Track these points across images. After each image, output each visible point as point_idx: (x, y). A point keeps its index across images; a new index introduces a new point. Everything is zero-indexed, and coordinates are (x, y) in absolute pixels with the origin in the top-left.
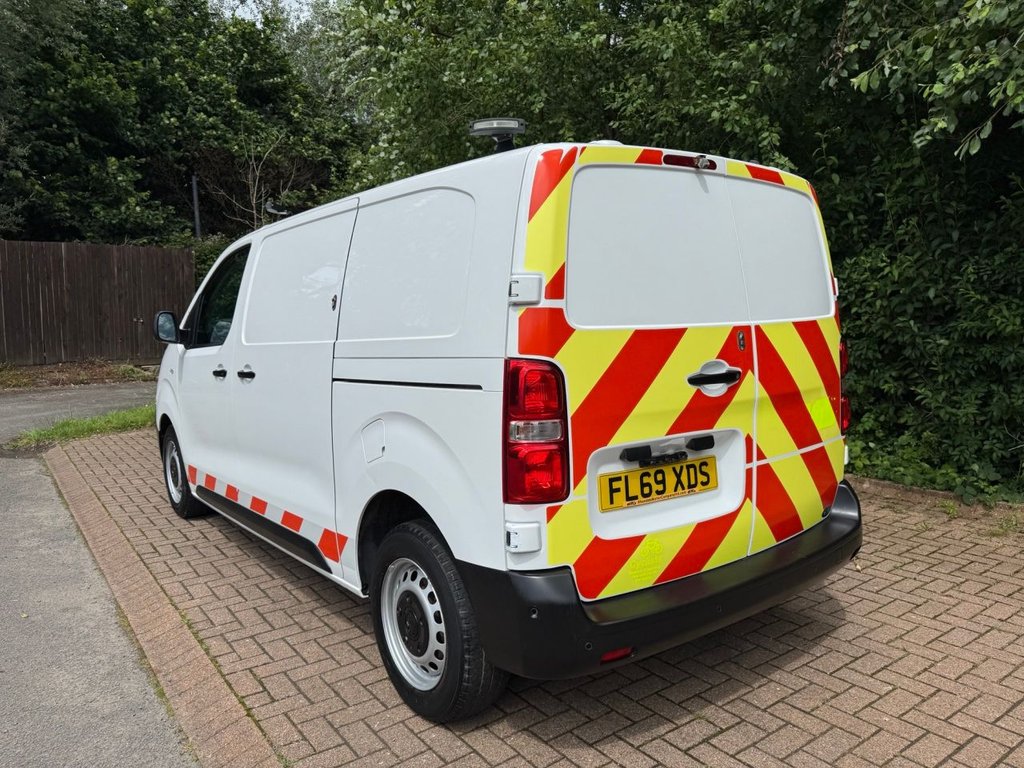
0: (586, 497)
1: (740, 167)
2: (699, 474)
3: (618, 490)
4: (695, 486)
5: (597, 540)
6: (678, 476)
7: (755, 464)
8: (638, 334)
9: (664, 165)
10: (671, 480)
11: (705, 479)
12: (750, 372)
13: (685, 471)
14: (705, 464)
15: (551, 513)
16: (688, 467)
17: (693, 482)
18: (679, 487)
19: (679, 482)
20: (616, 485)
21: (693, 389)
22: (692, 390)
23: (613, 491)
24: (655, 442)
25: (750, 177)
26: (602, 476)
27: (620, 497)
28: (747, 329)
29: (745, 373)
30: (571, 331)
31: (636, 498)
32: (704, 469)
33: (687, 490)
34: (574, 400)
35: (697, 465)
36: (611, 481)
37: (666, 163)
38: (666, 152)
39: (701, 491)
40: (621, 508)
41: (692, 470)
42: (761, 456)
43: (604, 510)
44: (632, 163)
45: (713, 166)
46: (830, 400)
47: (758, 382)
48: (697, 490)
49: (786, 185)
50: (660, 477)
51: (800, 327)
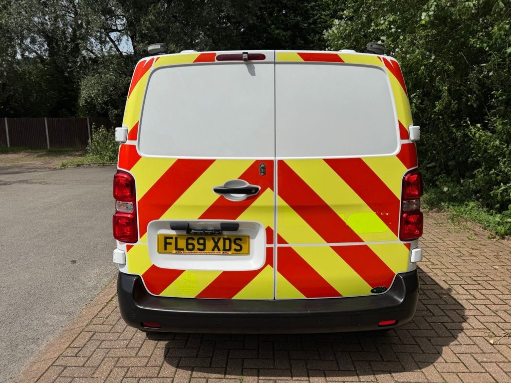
0: (147, 244)
2: (233, 244)
3: (170, 244)
4: (229, 250)
5: (154, 266)
6: (216, 243)
7: (276, 246)
8: (179, 161)
9: (216, 61)
10: (210, 244)
11: (238, 248)
12: (269, 189)
14: (241, 240)
15: (129, 248)
16: (224, 239)
17: (227, 247)
18: (216, 249)
19: (216, 246)
20: (168, 241)
21: (217, 196)
23: (166, 244)
24: (192, 221)
25: (302, 60)
26: (160, 235)
27: (171, 248)
29: (263, 190)
30: (139, 157)
31: (183, 250)
32: (238, 242)
33: (222, 252)
34: (140, 193)
35: (232, 239)
36: (166, 238)
37: (218, 60)
38: (218, 53)
39: (233, 254)
40: (171, 253)
41: (227, 241)
42: (282, 241)
43: (160, 252)
44: (192, 63)
45: (262, 57)
46: (379, 215)
47: (277, 196)
48: (230, 253)
49: (346, 62)
50: (201, 241)
51: (330, 162)
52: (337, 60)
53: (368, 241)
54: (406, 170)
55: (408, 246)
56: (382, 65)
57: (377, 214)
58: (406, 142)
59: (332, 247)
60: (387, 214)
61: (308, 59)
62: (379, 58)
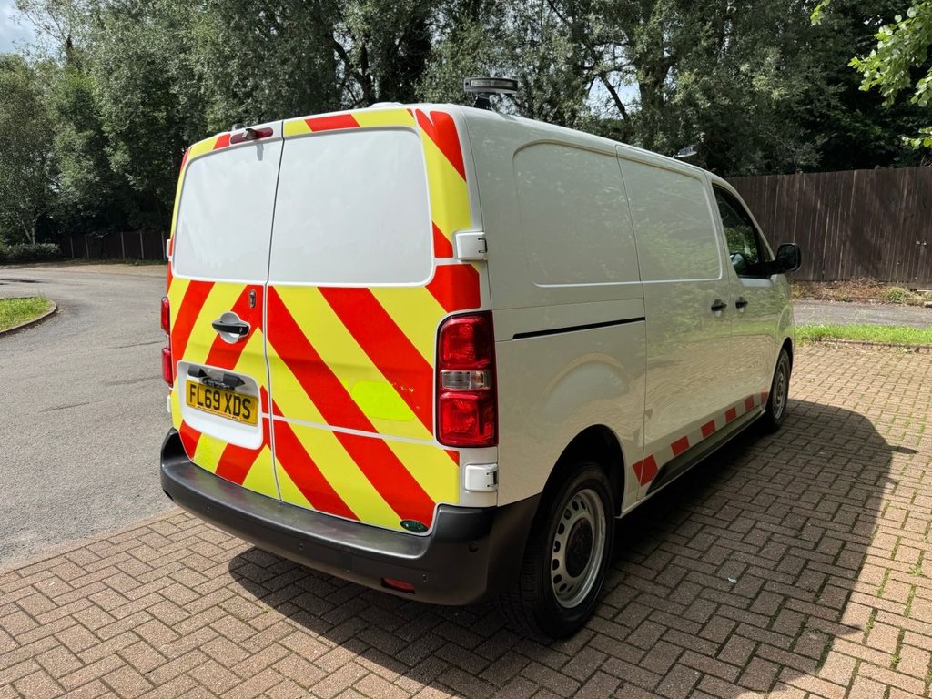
0: (179, 391)
1: (298, 124)
2: (242, 407)
3: (194, 394)
4: (238, 415)
5: (184, 422)
6: (228, 401)
7: (272, 417)
9: (231, 145)
10: (223, 402)
11: (246, 414)
12: (258, 329)
13: (232, 398)
14: (249, 402)
16: (236, 398)
17: (237, 410)
18: (228, 410)
19: (228, 406)
20: (193, 390)
22: (215, 333)
23: (191, 394)
24: (202, 367)
25: (310, 131)
26: (188, 382)
27: (195, 400)
28: (259, 288)
29: (254, 329)
30: (172, 277)
31: (202, 405)
32: (246, 404)
33: (232, 416)
34: (172, 324)
35: (242, 400)
36: (190, 386)
37: (232, 143)
40: (194, 407)
41: (237, 401)
42: (277, 412)
43: (187, 404)
44: (212, 150)
45: (269, 133)
46: (398, 388)
47: (267, 340)
48: (239, 418)
49: (362, 126)
50: (217, 397)
51: (327, 292)
52: (350, 124)
53: (383, 433)
54: (445, 314)
55: (455, 457)
56: (413, 122)
57: (395, 387)
58: (446, 261)
59: (337, 434)
60: (412, 390)
61: (317, 127)
62: (410, 111)
